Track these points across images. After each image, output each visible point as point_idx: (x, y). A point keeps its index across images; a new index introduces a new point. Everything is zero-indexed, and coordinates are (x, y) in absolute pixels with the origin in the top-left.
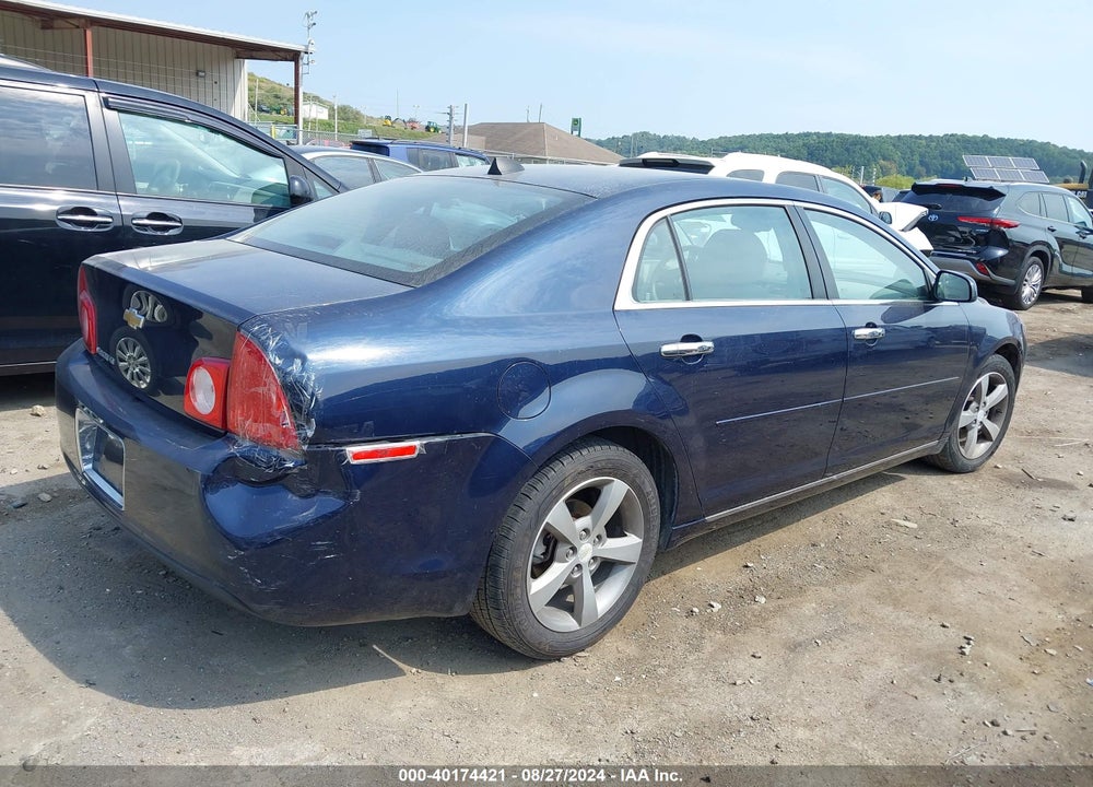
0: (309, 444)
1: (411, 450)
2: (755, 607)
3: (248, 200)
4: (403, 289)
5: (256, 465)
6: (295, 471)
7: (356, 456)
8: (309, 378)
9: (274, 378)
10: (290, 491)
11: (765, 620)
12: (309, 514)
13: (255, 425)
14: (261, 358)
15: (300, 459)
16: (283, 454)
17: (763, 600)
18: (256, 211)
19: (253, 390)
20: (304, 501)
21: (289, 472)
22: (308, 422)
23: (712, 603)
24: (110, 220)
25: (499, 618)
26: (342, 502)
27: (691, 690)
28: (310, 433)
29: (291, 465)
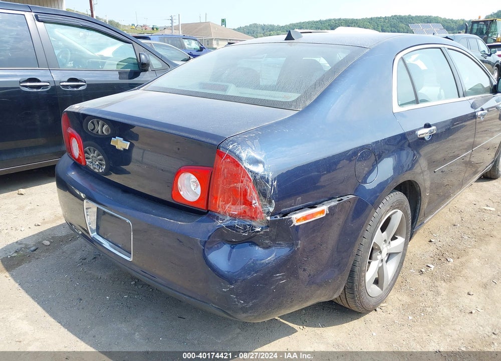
0: (271, 216)
1: (322, 212)
2: (450, 264)
3: (114, 68)
4: (293, 113)
5: (236, 231)
6: (262, 233)
7: (298, 220)
8: (268, 175)
9: (249, 177)
10: (258, 245)
11: (460, 272)
12: (271, 258)
13: (234, 207)
14: (238, 165)
15: (264, 225)
16: (254, 223)
17: (452, 260)
18: (120, 73)
19: (232, 185)
20: (267, 251)
21: (258, 234)
22: (270, 203)
23: (429, 265)
24: (48, 84)
25: (353, 298)
26: (288, 249)
27: (452, 320)
28: (271, 210)
29: (259, 230)
